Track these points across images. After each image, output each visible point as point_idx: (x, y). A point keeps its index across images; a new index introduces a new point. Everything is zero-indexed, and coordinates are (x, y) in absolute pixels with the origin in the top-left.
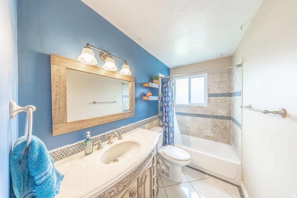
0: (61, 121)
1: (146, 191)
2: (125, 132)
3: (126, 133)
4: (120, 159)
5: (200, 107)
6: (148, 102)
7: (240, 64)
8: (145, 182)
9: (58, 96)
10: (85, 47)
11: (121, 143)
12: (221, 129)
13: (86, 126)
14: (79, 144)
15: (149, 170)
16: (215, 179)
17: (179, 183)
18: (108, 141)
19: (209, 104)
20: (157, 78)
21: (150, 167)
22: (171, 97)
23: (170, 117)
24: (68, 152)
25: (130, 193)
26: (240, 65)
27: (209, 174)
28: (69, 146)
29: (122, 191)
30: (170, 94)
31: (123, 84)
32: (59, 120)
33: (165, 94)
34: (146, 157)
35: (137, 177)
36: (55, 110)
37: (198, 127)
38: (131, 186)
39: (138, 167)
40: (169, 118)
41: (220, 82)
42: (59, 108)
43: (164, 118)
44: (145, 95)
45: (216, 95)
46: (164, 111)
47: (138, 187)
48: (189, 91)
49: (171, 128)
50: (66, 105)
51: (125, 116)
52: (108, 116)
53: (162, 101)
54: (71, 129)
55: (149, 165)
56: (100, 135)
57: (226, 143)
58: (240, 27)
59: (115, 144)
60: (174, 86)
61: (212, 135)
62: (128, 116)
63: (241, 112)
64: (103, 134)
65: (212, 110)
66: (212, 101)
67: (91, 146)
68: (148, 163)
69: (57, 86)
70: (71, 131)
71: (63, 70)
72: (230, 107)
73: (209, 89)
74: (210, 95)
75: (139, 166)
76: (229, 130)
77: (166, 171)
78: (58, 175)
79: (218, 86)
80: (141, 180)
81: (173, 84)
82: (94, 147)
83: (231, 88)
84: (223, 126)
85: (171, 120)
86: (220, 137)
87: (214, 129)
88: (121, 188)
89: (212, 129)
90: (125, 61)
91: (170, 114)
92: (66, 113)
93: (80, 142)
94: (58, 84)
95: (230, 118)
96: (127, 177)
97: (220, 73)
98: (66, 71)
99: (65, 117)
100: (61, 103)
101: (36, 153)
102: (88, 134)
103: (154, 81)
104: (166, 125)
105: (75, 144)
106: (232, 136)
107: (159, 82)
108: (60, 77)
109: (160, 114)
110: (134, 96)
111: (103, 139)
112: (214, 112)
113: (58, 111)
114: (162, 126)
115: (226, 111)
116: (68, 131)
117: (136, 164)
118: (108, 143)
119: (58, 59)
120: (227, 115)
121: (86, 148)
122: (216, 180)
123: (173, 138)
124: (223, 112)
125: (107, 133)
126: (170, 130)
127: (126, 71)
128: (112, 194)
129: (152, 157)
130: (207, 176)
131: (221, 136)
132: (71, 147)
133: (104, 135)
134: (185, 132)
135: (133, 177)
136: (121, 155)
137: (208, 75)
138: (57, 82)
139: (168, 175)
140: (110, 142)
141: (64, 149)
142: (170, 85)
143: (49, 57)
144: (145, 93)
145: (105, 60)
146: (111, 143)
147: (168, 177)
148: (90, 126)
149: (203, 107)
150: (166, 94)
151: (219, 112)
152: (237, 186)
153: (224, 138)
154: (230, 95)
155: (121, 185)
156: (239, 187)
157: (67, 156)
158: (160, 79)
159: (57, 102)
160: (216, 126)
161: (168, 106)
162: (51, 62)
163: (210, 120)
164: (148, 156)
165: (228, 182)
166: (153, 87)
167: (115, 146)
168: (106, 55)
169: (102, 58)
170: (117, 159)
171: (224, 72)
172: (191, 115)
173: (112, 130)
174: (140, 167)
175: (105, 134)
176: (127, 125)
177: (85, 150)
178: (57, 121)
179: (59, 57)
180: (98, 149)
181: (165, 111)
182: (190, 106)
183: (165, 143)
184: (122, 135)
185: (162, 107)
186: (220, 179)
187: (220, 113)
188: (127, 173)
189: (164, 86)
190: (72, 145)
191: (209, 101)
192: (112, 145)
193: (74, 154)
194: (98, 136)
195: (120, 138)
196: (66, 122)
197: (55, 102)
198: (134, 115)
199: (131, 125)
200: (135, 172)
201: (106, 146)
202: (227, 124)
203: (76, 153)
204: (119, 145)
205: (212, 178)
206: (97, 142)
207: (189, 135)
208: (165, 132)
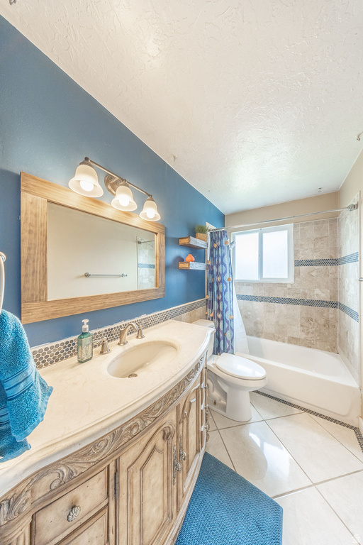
0: (36, 298)
1: (190, 432)
2: (147, 326)
3: (149, 328)
4: (141, 373)
5: (281, 285)
6: (188, 272)
7: (355, 204)
8: (188, 415)
9: (32, 251)
10: (81, 164)
11: (143, 344)
12: (319, 324)
13: (80, 310)
14: (67, 343)
15: (195, 395)
16: (311, 415)
17: (246, 423)
18: (118, 341)
19: (297, 279)
20: (203, 230)
21: (196, 387)
22: (227, 266)
23: (227, 303)
24: (47, 357)
25: (164, 433)
26: (355, 207)
27: (299, 407)
28: (49, 345)
29: (151, 426)
30: (226, 260)
31: (139, 243)
32: (33, 295)
33: (218, 261)
34: (190, 369)
35: (176, 403)
36: (26, 275)
37: (278, 322)
38: (166, 419)
39: (179, 385)
40: (225, 304)
41: (317, 239)
42: (33, 272)
43: (215, 303)
44: (182, 260)
45: (309, 263)
46: (215, 291)
47: (178, 423)
48: (259, 256)
49: (227, 322)
50: (46, 269)
51: (147, 295)
52: (119, 294)
53: (211, 272)
54: (53, 314)
55: (194, 383)
56: (103, 329)
57: (328, 350)
58: (357, 137)
59: (132, 346)
60: (233, 247)
61: (303, 336)
62: (152, 296)
63: (358, 291)
64: (110, 327)
65: (301, 290)
66: (301, 275)
67: (90, 346)
68: (194, 380)
69: (30, 232)
70: (54, 317)
71: (42, 204)
72: (336, 284)
73: (296, 253)
74: (299, 263)
75: (180, 383)
76: (335, 327)
77: (220, 400)
78: (43, 385)
79: (313, 247)
80: (183, 411)
81: (231, 244)
82: (95, 350)
83: (337, 249)
84: (323, 320)
85: (227, 307)
86: (317, 340)
87: (306, 324)
88: (149, 422)
89: (302, 326)
90: (149, 195)
91: (227, 296)
92: (46, 283)
93: (69, 339)
94: (32, 228)
95: (335, 304)
96: (159, 401)
97: (317, 223)
98: (46, 205)
99: (43, 291)
100: (37, 265)
101: (10, 337)
102: (85, 323)
103: (199, 235)
104: (220, 316)
105: (59, 342)
106: (339, 338)
107: (207, 238)
108: (36, 215)
109: (207, 297)
110: (163, 261)
111: (110, 335)
112: (305, 294)
113: (31, 278)
114: (212, 318)
115: (329, 291)
116: (48, 316)
117: (176, 377)
118: (119, 344)
119: (32, 182)
120: (331, 298)
121: (80, 349)
122: (314, 417)
123: (232, 340)
124: (322, 294)
125: (115, 325)
126: (226, 325)
127: (151, 212)
128: (135, 431)
129: (200, 370)
130: (296, 410)
131: (318, 338)
132: (52, 347)
133: (112, 329)
134: (254, 331)
135: (170, 403)
136: (141, 366)
137: (295, 227)
138: (30, 224)
139: (224, 408)
140: (123, 341)
141: (40, 351)
142: (226, 243)
143: (17, 179)
144: (183, 256)
145: (114, 192)
146: (124, 344)
147: (225, 412)
148: (87, 310)
149: (285, 285)
150: (220, 260)
151: (315, 292)
152: (352, 427)
153: (326, 341)
154: (335, 262)
155: (150, 416)
156: (356, 430)
157: (46, 365)
158: (209, 233)
159: (31, 262)
160: (309, 320)
161: (222, 281)
162: (22, 188)
163: (298, 309)
164: (194, 368)
165: (335, 421)
166: (198, 245)
167: (131, 348)
168: (116, 183)
169: (109, 187)
170: (135, 373)
171: (324, 221)
172: (262, 299)
173: (125, 320)
174: (181, 385)
175: (113, 327)
176: (151, 313)
177: (79, 353)
178: (30, 296)
179: (34, 178)
180: (102, 353)
181: (218, 291)
182: (262, 284)
183: (217, 351)
184: (143, 331)
185: (212, 284)
186: (321, 416)
187: (317, 295)
188: (161, 393)
189: (215, 246)
190: (54, 344)
191: (297, 274)
192: (127, 347)
193: (57, 361)
194: (101, 330)
195: (140, 335)
196: (46, 301)
197: (27, 261)
198: (164, 295)
199: (157, 313)
200: (173, 394)
201: (115, 350)
202: (331, 316)
203: (62, 359)
204: (138, 347)
205: (306, 414)
206: (98, 341)
207: (259, 337)
208: (218, 329)
